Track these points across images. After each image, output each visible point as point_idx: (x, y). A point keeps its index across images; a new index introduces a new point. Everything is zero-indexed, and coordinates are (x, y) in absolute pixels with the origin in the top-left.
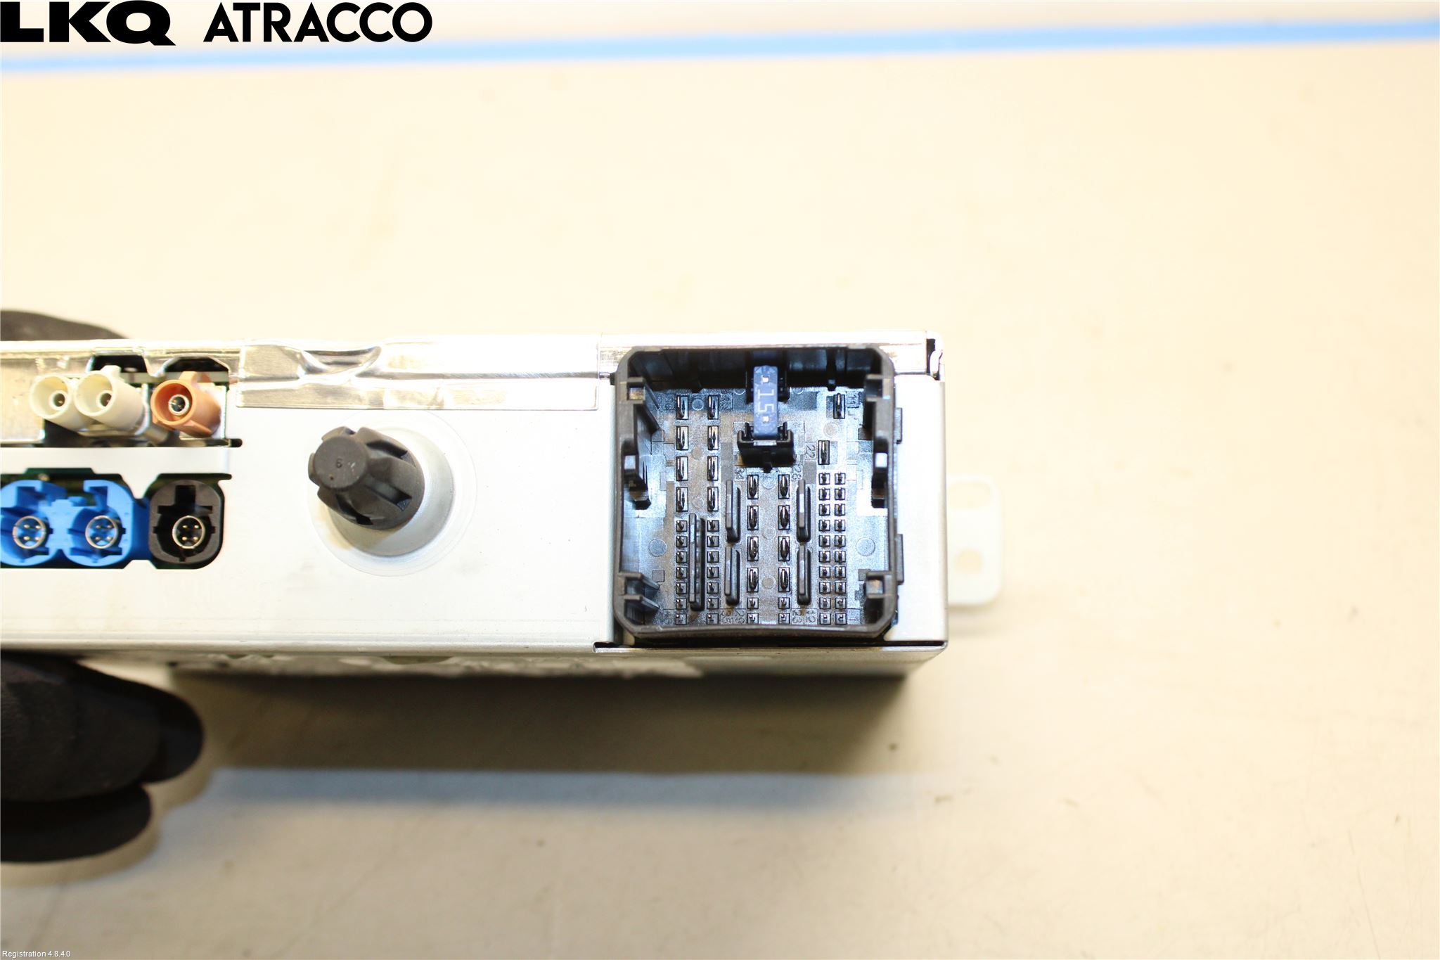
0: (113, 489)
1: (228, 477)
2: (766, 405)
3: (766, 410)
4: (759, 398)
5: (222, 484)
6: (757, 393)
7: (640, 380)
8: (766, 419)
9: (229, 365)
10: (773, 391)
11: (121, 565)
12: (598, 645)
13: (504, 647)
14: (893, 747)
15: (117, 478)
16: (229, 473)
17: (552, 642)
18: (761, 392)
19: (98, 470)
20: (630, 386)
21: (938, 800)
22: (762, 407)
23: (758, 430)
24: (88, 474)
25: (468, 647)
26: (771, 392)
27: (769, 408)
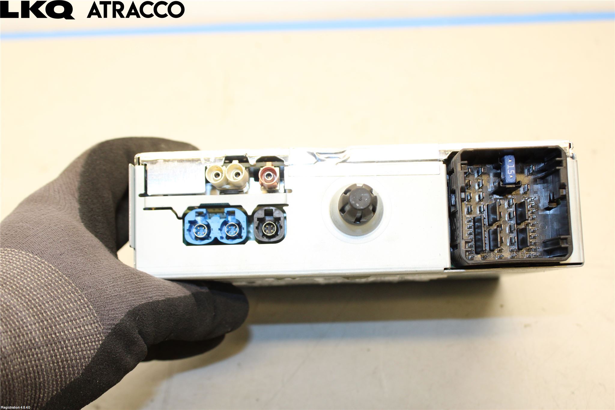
0: (238, 212)
1: (287, 205)
2: (511, 171)
3: (511, 173)
4: (508, 168)
5: (285, 208)
6: (507, 166)
7: (466, 162)
8: (511, 176)
9: (284, 159)
10: (514, 165)
11: (243, 243)
12: (445, 269)
13: (407, 271)
14: (502, 306)
15: (239, 207)
16: (287, 204)
17: (427, 268)
18: (509, 166)
19: (231, 204)
20: (462, 164)
21: (526, 326)
22: (510, 172)
23: (508, 181)
24: (228, 206)
25: (393, 272)
26: (513, 166)
27: (513, 172)
